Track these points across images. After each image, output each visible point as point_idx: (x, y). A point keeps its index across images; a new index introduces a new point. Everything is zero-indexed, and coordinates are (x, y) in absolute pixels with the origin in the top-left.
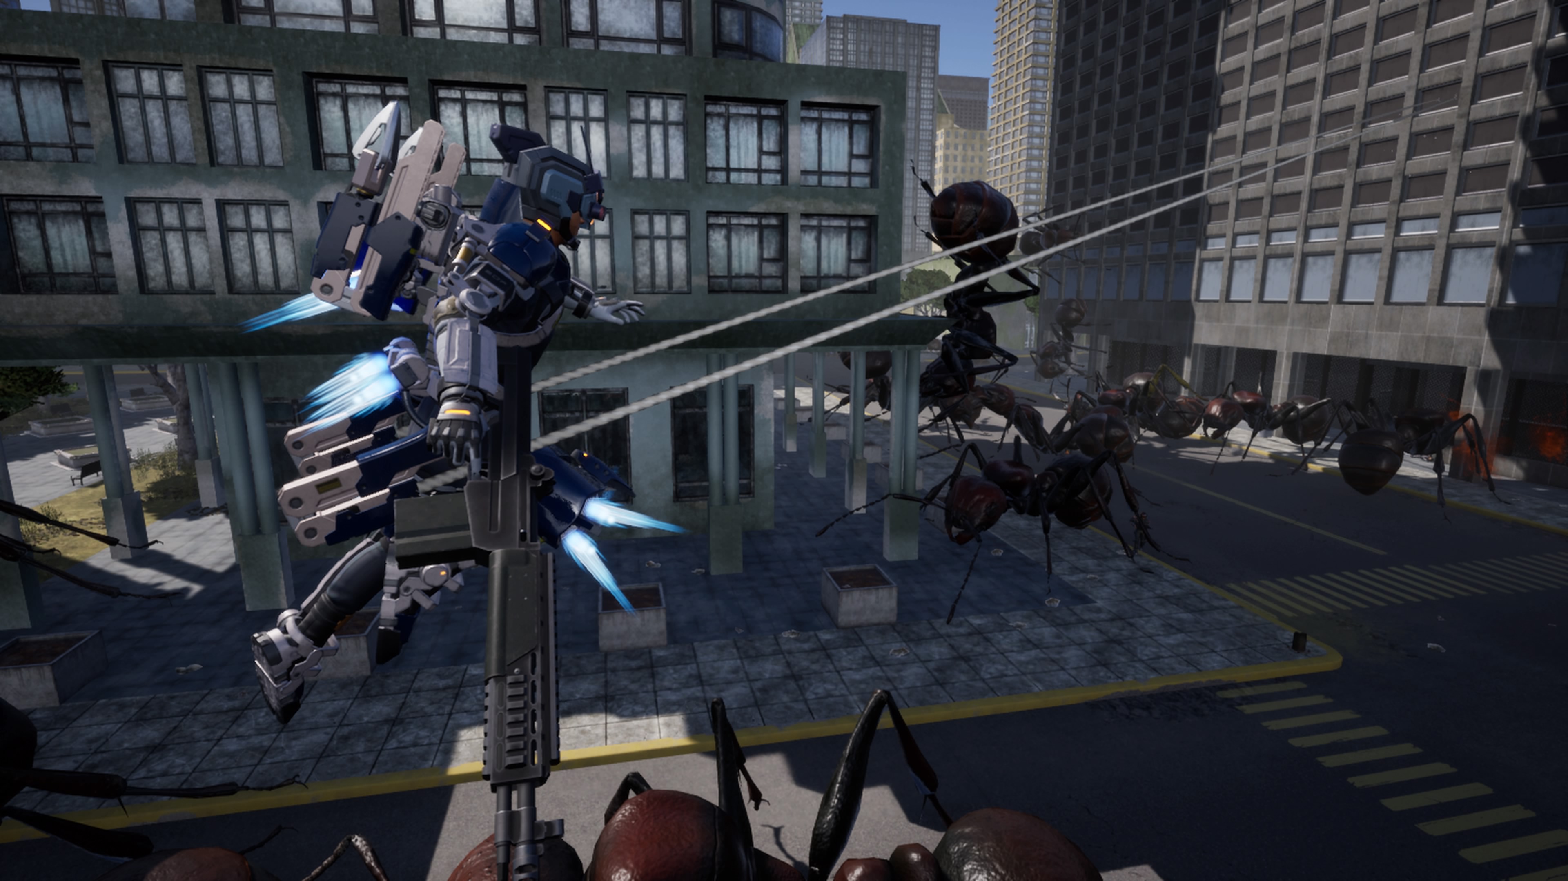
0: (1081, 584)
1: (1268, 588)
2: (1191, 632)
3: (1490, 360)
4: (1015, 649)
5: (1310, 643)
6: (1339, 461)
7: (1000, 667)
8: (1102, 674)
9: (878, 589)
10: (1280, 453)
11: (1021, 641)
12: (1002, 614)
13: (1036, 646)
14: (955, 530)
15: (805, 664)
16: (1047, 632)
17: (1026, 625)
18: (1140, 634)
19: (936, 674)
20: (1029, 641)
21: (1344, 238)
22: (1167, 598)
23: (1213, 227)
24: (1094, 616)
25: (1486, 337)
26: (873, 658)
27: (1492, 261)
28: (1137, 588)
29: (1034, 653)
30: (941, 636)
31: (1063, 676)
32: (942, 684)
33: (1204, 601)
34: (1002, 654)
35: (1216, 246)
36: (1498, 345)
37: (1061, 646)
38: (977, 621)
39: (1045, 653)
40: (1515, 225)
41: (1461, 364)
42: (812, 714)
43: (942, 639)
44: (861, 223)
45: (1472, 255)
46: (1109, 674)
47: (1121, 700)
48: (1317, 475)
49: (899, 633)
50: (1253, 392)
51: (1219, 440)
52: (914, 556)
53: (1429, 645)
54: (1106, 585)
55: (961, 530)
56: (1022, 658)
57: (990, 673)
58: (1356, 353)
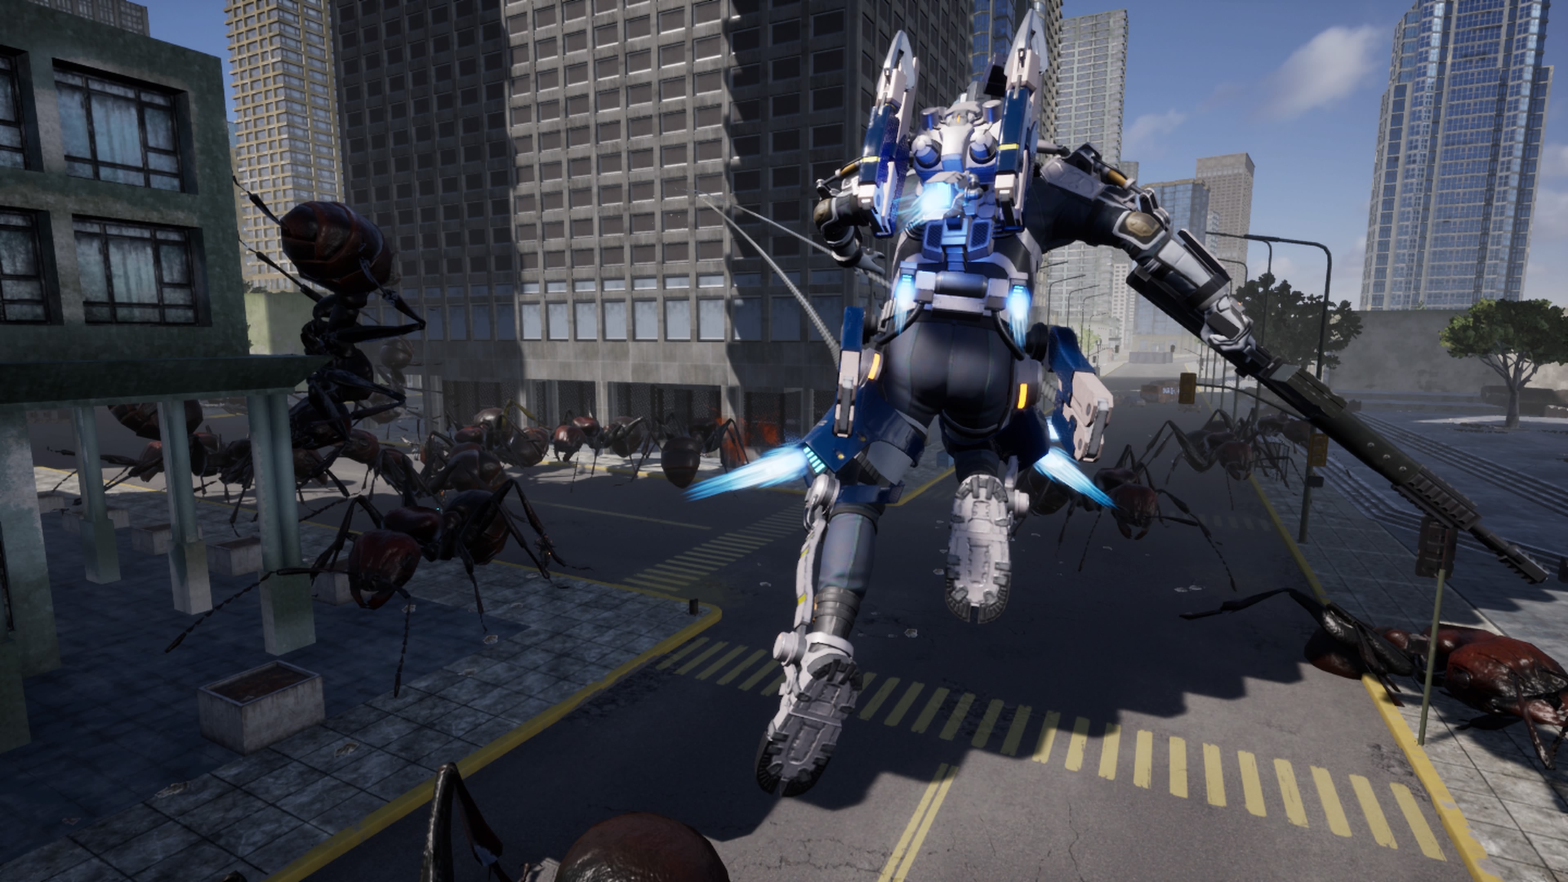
0: (509, 615)
1: (653, 574)
2: (617, 626)
3: (733, 380)
4: (476, 696)
5: (701, 606)
6: (663, 466)
7: (469, 719)
8: (566, 687)
9: (296, 686)
10: (614, 466)
11: (478, 686)
12: (445, 668)
13: (496, 686)
14: (366, 594)
15: (216, 816)
16: (499, 669)
17: (476, 669)
18: (580, 641)
19: (403, 754)
20: (486, 684)
21: (630, 289)
22: (586, 604)
23: (527, 274)
24: (534, 639)
25: (728, 364)
26: (314, 770)
27: (724, 309)
28: (559, 603)
29: (496, 692)
30: (389, 714)
31: (533, 703)
32: (416, 762)
33: (615, 598)
34: (465, 705)
35: (533, 291)
36: (737, 369)
37: (518, 677)
38: (422, 684)
39: (506, 689)
40: (732, 286)
41: (717, 384)
42: (260, 870)
43: (391, 717)
44: (174, 236)
45: (711, 304)
46: (572, 685)
47: (590, 703)
48: (644, 479)
49: (333, 729)
50: (588, 418)
51: (566, 463)
52: (311, 639)
53: (761, 584)
54: (531, 609)
55: (374, 593)
56: (487, 701)
57: (463, 729)
58: (651, 380)
